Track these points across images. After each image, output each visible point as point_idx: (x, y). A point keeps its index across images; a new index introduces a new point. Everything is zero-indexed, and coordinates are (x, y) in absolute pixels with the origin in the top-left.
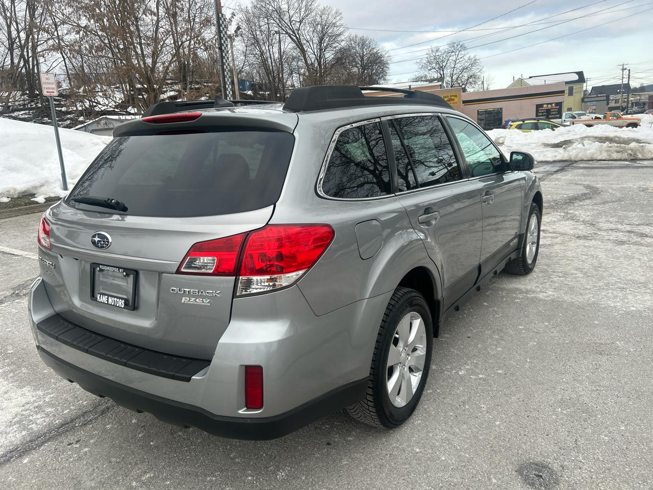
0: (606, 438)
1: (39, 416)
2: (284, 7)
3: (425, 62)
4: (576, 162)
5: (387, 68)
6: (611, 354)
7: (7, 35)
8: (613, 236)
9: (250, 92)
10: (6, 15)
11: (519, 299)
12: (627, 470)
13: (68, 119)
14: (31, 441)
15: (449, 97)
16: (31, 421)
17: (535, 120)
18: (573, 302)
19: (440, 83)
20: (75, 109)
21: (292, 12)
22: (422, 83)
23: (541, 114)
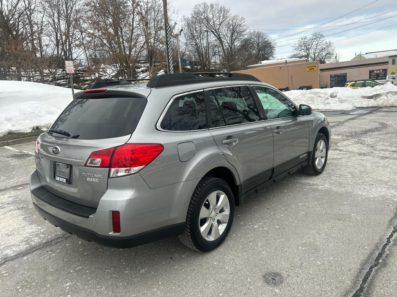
0: (319, 263)
1: (36, 238)
2: (211, 16)
3: (297, 46)
4: (382, 107)
5: (274, 50)
6: (345, 220)
7: (55, 38)
8: (382, 154)
9: (189, 67)
10: (55, 27)
11: (307, 188)
12: (323, 279)
13: (86, 84)
14: (30, 250)
15: (311, 67)
16: (32, 240)
17: (364, 81)
18: (337, 191)
19: (306, 59)
20: (90, 78)
21: (215, 19)
22: (295, 59)
23: (372, 77)
